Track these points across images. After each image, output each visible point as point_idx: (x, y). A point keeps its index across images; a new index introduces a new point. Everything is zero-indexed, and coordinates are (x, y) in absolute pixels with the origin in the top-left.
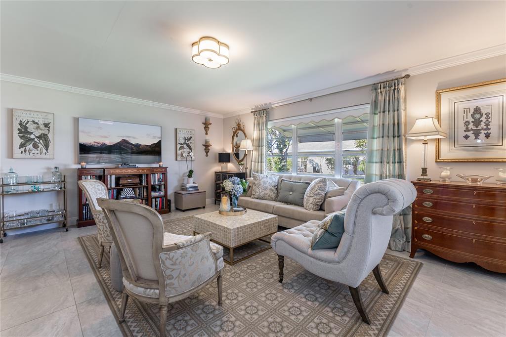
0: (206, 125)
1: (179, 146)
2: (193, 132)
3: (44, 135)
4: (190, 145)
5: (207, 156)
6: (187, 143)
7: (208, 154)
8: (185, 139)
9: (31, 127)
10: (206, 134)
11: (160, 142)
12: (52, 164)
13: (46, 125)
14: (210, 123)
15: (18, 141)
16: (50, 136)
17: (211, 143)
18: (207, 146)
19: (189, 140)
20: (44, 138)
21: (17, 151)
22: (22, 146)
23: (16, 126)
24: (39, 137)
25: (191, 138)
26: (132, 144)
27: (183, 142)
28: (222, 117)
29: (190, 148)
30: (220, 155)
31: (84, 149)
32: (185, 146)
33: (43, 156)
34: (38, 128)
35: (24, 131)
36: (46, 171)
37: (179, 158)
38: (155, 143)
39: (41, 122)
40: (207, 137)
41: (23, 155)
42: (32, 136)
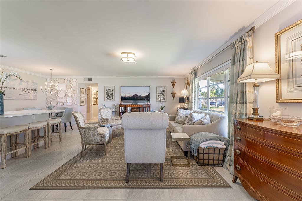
0: (173, 83)
1: (158, 95)
2: (165, 87)
3: (112, 93)
4: (164, 94)
5: (174, 99)
6: (162, 93)
7: (174, 98)
8: (161, 91)
9: (109, 91)
10: (173, 88)
11: (149, 94)
12: (114, 103)
13: (112, 90)
14: (175, 82)
15: (106, 96)
16: (113, 94)
17: (176, 92)
18: (173, 95)
19: (163, 92)
20: (112, 94)
21: (106, 99)
22: (107, 97)
23: (106, 91)
24: (111, 94)
25: (164, 90)
26: (138, 96)
27: (160, 93)
28: (183, 78)
29: (164, 95)
30: (180, 98)
31: (123, 99)
32: (161, 95)
33: (112, 100)
34: (110, 91)
35: (107, 93)
36: (112, 105)
37: (158, 101)
38: (147, 95)
39: (111, 89)
40: (174, 89)
41: (107, 100)
42: (109, 94)
